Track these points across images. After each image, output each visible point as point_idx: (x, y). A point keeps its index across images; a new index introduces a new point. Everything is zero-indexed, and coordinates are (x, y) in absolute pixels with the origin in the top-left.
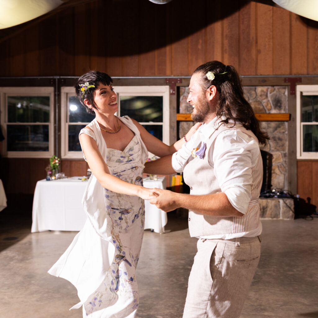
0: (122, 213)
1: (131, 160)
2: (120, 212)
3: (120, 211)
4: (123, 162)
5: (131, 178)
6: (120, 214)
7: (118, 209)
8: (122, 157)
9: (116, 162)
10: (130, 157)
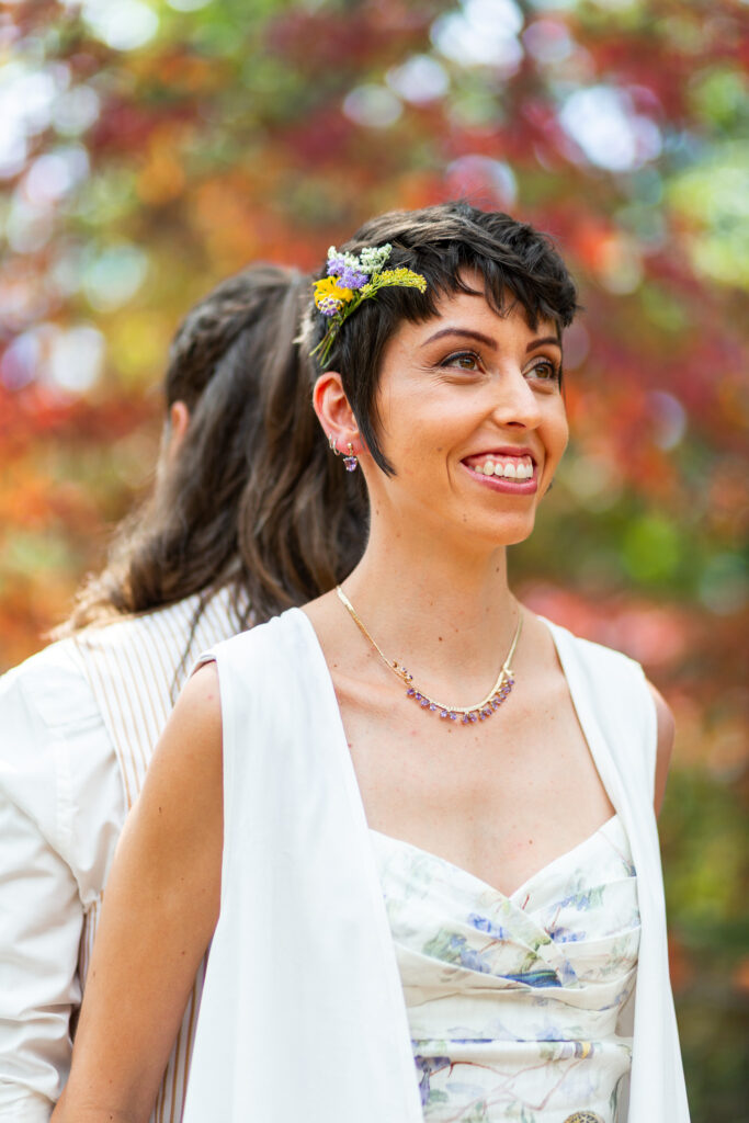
4: (479, 969)
8: (477, 922)
9: (428, 951)
10: (543, 952)
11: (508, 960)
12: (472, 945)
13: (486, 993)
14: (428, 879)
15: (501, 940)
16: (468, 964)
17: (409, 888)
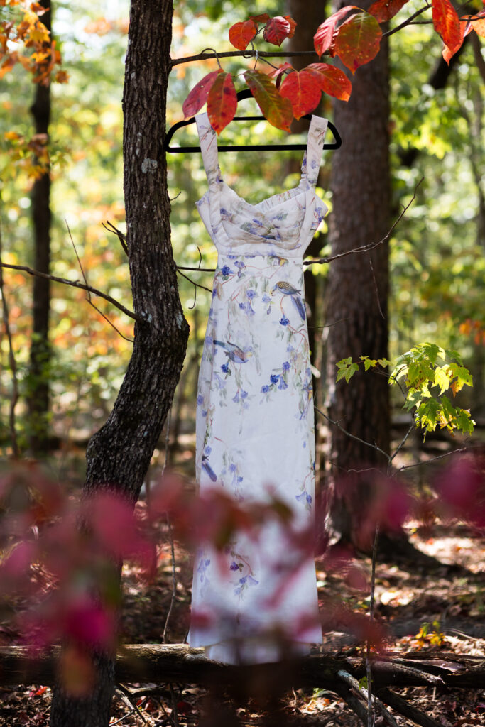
0: (231, 356)
1: (273, 238)
2: (227, 354)
3: (227, 351)
4: (254, 234)
5: (266, 277)
6: (227, 358)
7: (222, 345)
8: (255, 221)
9: (241, 228)
10: (272, 230)
11: (263, 231)
12: (253, 227)
13: (256, 241)
14: (242, 209)
15: (261, 226)
16: (251, 232)
17: (237, 212)
